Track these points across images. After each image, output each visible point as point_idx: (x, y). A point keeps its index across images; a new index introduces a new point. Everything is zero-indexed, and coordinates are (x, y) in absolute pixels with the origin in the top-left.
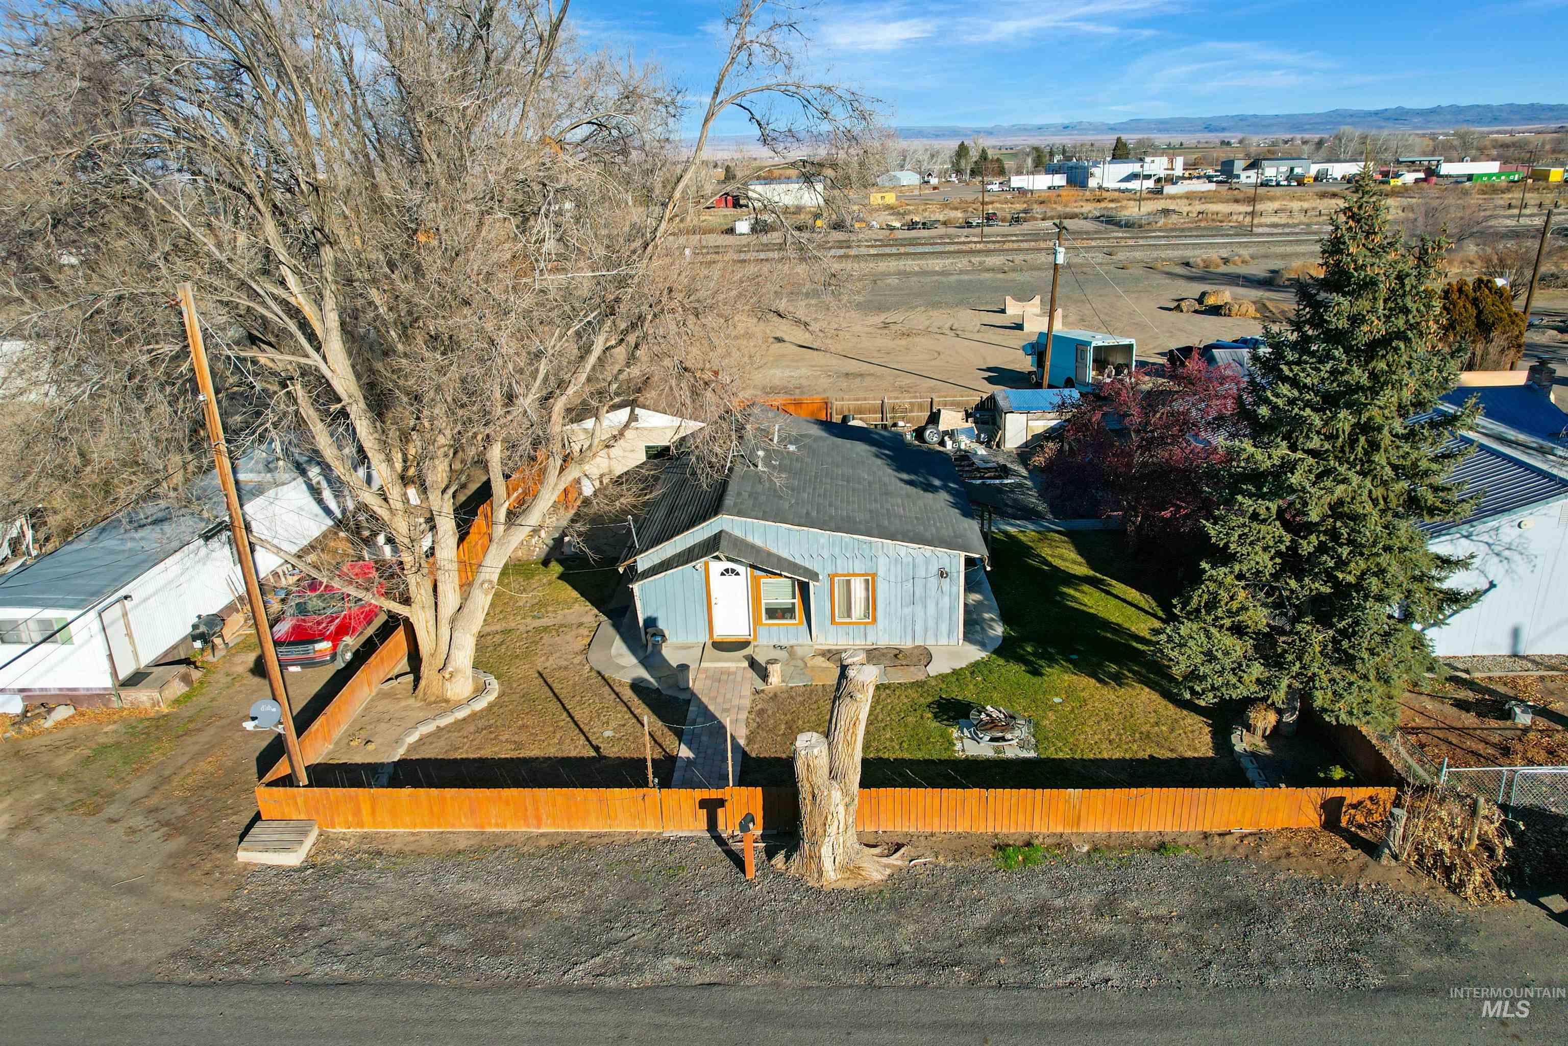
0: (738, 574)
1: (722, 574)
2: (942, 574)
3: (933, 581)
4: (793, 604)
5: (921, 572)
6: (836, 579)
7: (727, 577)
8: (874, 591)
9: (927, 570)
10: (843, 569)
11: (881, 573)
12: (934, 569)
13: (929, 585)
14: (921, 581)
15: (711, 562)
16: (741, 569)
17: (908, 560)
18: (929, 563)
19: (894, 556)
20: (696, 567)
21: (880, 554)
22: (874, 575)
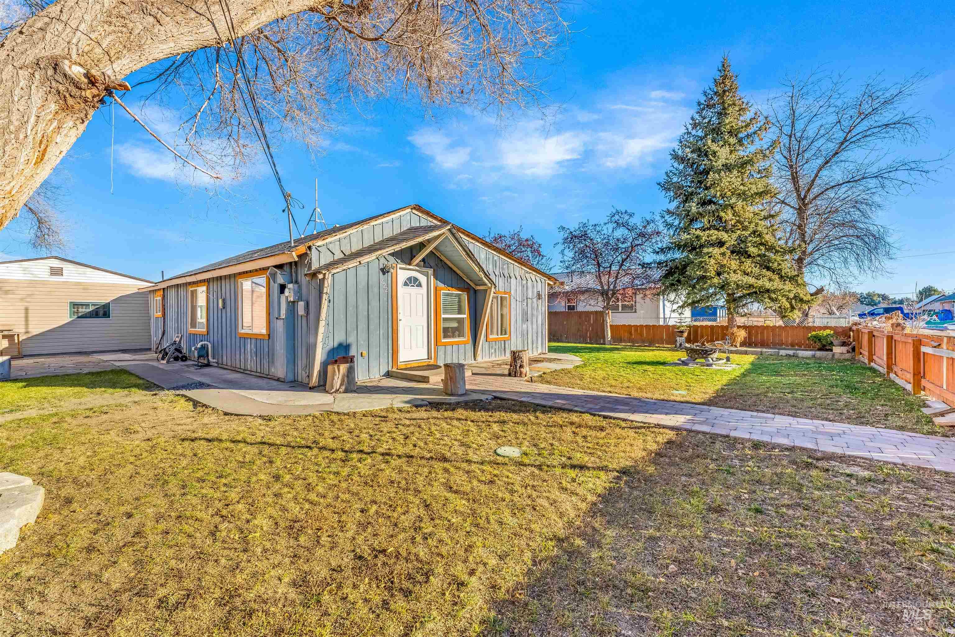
0: (420, 285)
2: (539, 296)
3: (535, 300)
5: (530, 294)
7: (410, 289)
8: (510, 309)
9: (532, 291)
11: (513, 292)
12: (535, 292)
13: (533, 305)
14: (530, 301)
15: (399, 266)
16: (423, 279)
17: (524, 282)
18: (533, 287)
19: (519, 278)
20: (384, 271)
21: (512, 275)
22: (509, 293)
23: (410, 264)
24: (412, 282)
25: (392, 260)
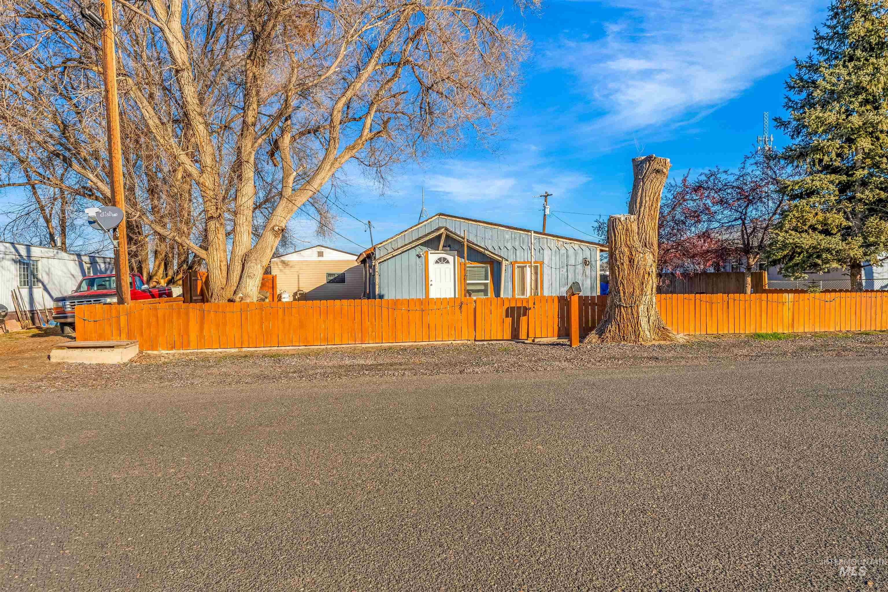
0: (448, 262)
1: (437, 262)
2: (586, 262)
3: (580, 267)
4: (486, 285)
5: (572, 261)
6: (516, 265)
7: (440, 265)
8: (542, 275)
9: (575, 259)
10: (520, 258)
11: (546, 261)
12: (580, 259)
13: (577, 271)
14: (571, 268)
15: (429, 252)
16: (450, 258)
17: (563, 251)
18: (576, 254)
19: (554, 249)
20: (419, 256)
21: (545, 247)
22: (542, 263)
23: (438, 250)
24: (440, 261)
25: (425, 249)
